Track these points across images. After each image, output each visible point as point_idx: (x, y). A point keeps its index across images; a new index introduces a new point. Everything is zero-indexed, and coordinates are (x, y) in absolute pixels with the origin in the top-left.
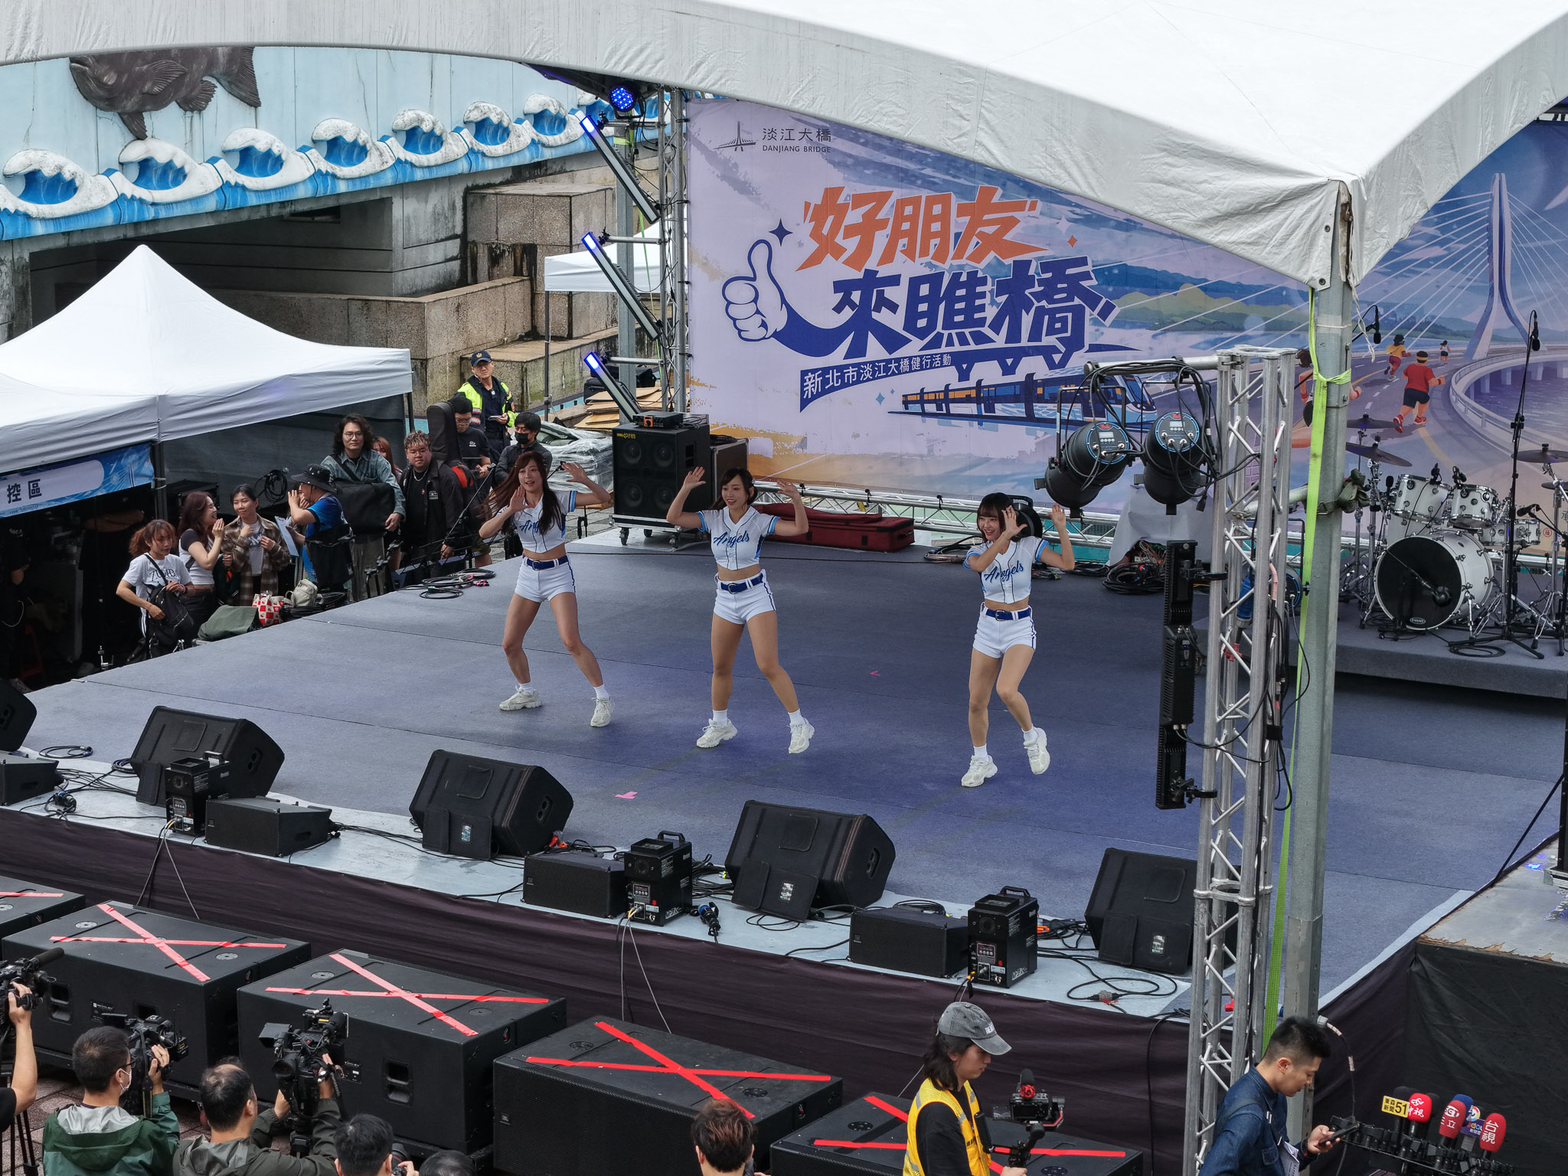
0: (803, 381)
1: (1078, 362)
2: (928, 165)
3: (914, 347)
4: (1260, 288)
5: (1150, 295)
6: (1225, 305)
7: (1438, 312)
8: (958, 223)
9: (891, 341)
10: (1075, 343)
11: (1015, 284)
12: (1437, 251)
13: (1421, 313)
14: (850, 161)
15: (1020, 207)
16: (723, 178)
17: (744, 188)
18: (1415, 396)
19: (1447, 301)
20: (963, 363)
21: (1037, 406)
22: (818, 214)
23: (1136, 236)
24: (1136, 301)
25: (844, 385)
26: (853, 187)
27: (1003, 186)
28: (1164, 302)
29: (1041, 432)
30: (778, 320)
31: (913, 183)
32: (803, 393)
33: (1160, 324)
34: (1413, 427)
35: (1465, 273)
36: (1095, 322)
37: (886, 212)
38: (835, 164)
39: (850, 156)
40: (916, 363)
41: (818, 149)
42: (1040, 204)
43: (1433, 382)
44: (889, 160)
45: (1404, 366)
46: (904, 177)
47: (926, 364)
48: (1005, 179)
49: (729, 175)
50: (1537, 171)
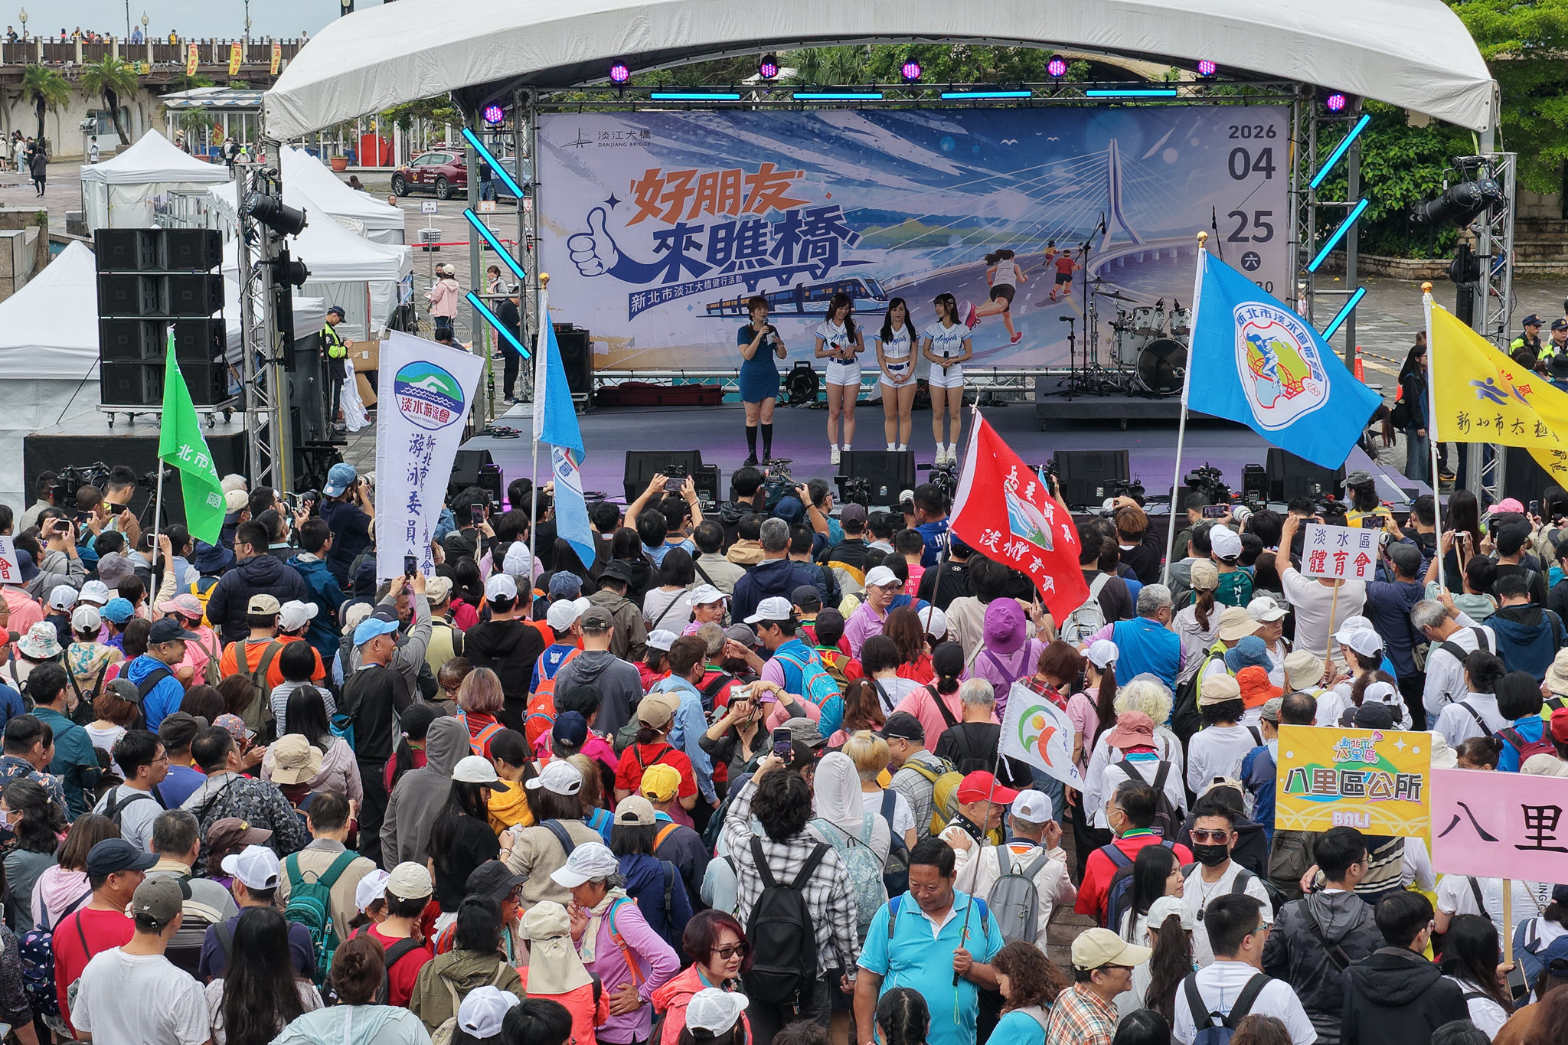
0: (631, 300)
1: (835, 274)
2: (724, 152)
3: (715, 272)
4: (959, 218)
5: (884, 227)
6: (936, 230)
7: (1077, 225)
8: (746, 188)
9: (697, 268)
10: (831, 261)
11: (788, 227)
12: (1076, 188)
13: (1066, 226)
14: (665, 151)
15: (791, 175)
16: (567, 166)
17: (584, 173)
18: (1063, 277)
19: (1082, 218)
20: (750, 280)
21: (805, 304)
22: (642, 188)
23: (873, 190)
24: (875, 231)
25: (662, 301)
26: (666, 168)
27: (779, 162)
28: (891, 231)
29: (808, 321)
30: (612, 261)
31: (713, 164)
32: (631, 308)
33: (890, 245)
34: (1063, 297)
35: (1093, 200)
36: (845, 247)
37: (695, 183)
38: (653, 154)
39: (665, 148)
40: (716, 283)
41: (641, 144)
42: (805, 173)
43: (1074, 268)
44: (695, 149)
45: (1055, 260)
46: (706, 160)
47: (724, 282)
48: (780, 158)
49: (572, 164)
50: (1136, 136)
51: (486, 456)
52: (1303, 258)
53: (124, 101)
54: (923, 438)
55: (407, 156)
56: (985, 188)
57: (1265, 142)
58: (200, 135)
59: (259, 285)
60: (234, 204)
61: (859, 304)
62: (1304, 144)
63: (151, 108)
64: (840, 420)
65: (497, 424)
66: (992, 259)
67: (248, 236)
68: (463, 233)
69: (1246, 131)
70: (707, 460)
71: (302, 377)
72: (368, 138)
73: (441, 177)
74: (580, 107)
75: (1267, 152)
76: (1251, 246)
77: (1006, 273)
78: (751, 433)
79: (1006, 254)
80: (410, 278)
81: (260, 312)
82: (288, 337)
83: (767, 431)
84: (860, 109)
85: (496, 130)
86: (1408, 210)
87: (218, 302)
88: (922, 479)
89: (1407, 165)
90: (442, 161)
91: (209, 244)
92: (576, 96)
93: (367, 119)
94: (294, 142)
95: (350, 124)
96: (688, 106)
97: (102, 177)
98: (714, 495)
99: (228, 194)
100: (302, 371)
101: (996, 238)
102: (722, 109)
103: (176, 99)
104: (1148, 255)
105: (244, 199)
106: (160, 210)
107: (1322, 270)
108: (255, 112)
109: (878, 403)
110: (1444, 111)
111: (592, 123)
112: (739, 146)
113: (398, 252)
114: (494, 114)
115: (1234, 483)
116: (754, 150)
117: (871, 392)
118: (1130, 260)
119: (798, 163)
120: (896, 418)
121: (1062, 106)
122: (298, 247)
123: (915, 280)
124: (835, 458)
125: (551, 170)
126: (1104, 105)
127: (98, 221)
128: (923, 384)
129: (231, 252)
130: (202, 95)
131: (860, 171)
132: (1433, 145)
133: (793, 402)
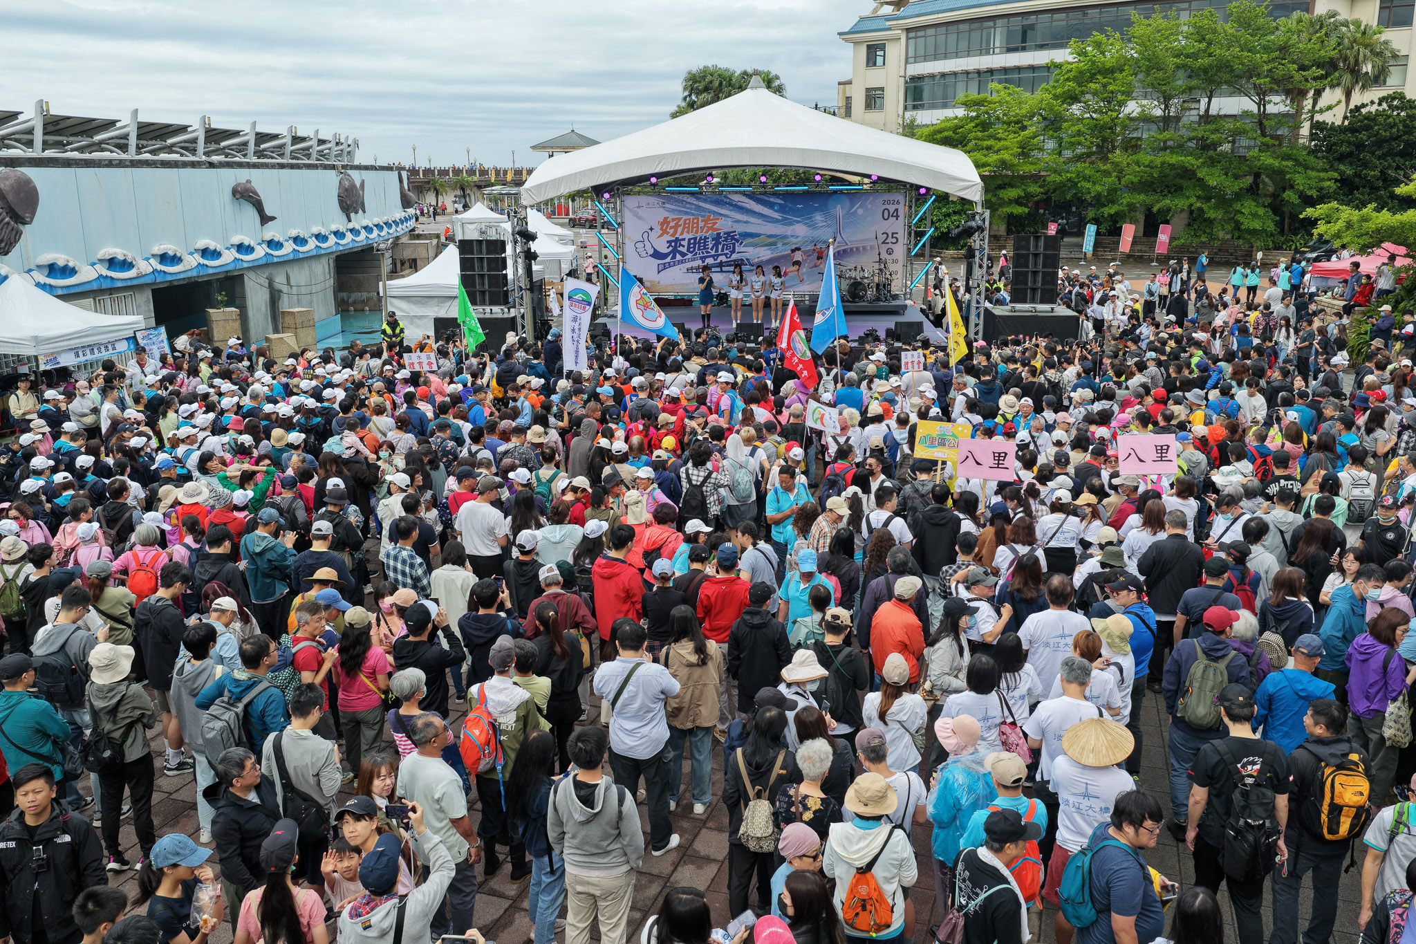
0: (658, 266)
1: (735, 256)
2: (693, 210)
3: (690, 256)
4: (781, 235)
5: (753, 239)
6: (772, 240)
7: (824, 238)
8: (701, 224)
9: (683, 255)
10: (733, 252)
11: (717, 239)
12: (825, 223)
13: (821, 238)
15: (718, 219)
16: (634, 216)
17: (640, 218)
18: (819, 258)
19: (826, 235)
20: (703, 259)
21: (723, 268)
22: (662, 224)
23: (749, 224)
24: (749, 240)
25: (670, 267)
26: (671, 216)
27: (714, 214)
28: (756, 240)
29: (725, 274)
30: (651, 251)
31: (689, 215)
32: (658, 270)
33: (755, 245)
34: (820, 265)
35: (831, 228)
36: (738, 246)
37: (681, 222)
38: (666, 211)
39: (671, 209)
40: (690, 260)
41: (662, 207)
42: (723, 218)
43: (824, 254)
44: (682, 209)
46: (686, 213)
47: (693, 260)
48: (714, 212)
49: (636, 215)
50: (848, 204)
51: (605, 325)
52: (909, 250)
53: (468, 192)
54: (767, 318)
55: (574, 212)
56: (791, 224)
57: (896, 206)
58: (497, 204)
59: (520, 261)
60: (510, 230)
61: (744, 268)
62: (910, 207)
63: (478, 194)
64: (736, 311)
65: (609, 313)
66: (793, 251)
67: (516, 242)
68: (595, 241)
69: (889, 202)
70: (687, 326)
71: (536, 295)
72: (560, 206)
73: (587, 220)
74: (639, 193)
75: (897, 210)
76: (890, 246)
77: (798, 256)
78: (703, 316)
79: (799, 249)
80: (576, 258)
81: (520, 271)
82: (531, 280)
83: (709, 316)
84: (744, 193)
85: (607, 202)
86: (949, 232)
87: (505, 267)
88: (766, 333)
89: (949, 215)
90: (587, 214)
91: (500, 246)
92: (637, 189)
93: (559, 198)
94: (532, 207)
95: (552, 200)
96: (680, 193)
97: (460, 220)
98: (690, 339)
99: (508, 226)
100: (536, 293)
101: (794, 243)
102: (692, 194)
103: (487, 190)
104: (851, 249)
105: (514, 228)
106: (482, 233)
107: (916, 255)
108: (517, 197)
109: (750, 305)
110: (963, 194)
111: (643, 199)
112: (698, 208)
113: (572, 248)
114: (607, 196)
115: (882, 335)
116: (705, 210)
117: (748, 301)
118: (845, 251)
119: (721, 215)
120: (757, 311)
121: (820, 193)
122: (534, 246)
123: (764, 259)
124: (734, 325)
125: (628, 217)
126: (835, 192)
127: (459, 237)
128: (768, 298)
129: (509, 248)
130: (497, 189)
131: (744, 218)
132: (959, 207)
133: (719, 304)
